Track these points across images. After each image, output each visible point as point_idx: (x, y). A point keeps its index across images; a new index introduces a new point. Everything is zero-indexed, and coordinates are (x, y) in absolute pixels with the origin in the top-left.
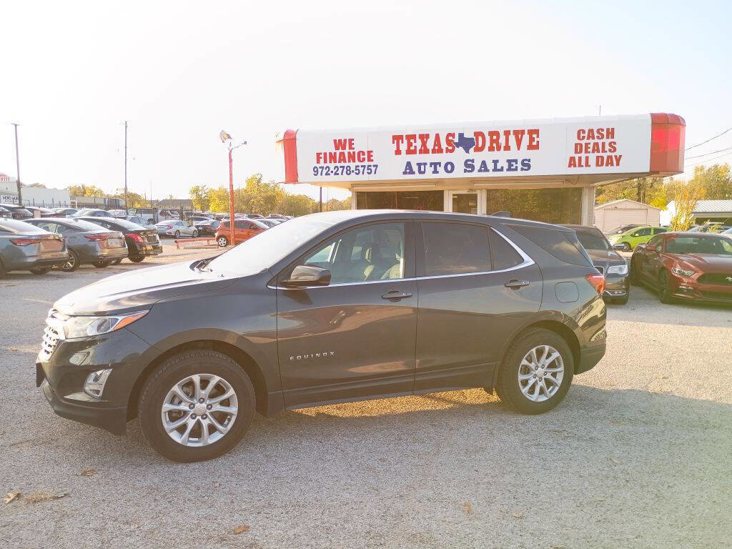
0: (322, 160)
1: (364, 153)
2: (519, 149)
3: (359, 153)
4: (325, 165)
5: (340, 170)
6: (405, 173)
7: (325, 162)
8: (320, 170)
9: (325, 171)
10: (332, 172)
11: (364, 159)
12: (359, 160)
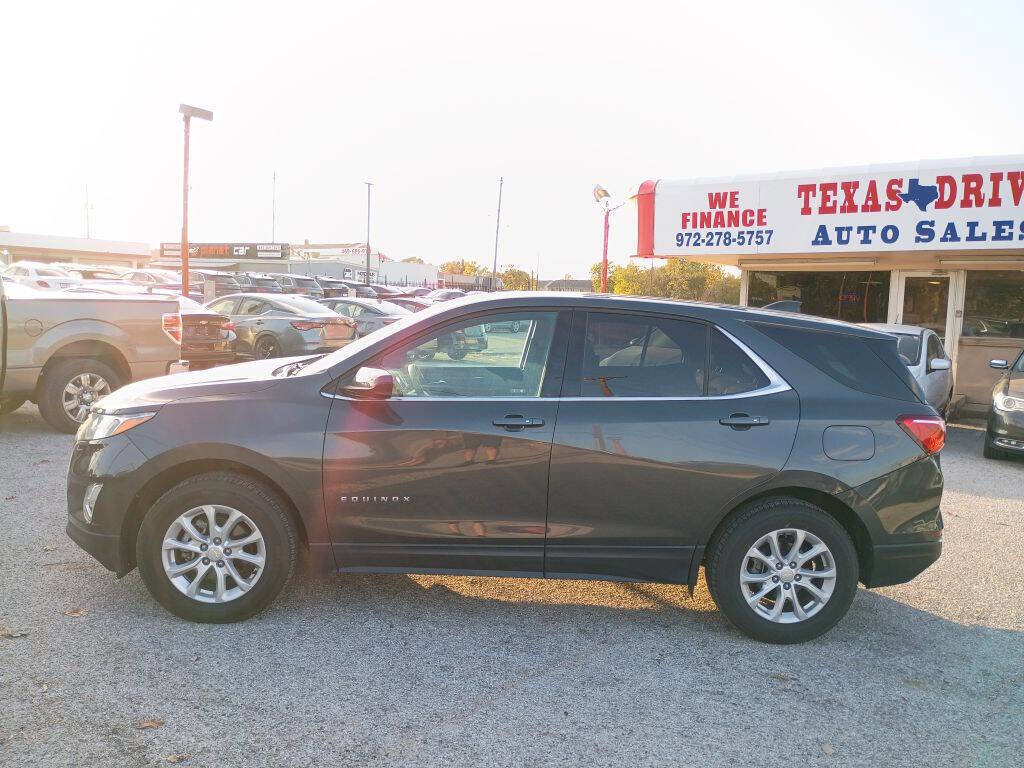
0: (689, 224)
1: (752, 213)
2: (1017, 202)
3: (745, 213)
4: (694, 232)
5: (716, 237)
6: (815, 243)
7: (695, 226)
8: (686, 238)
9: (693, 240)
10: (703, 241)
11: (752, 222)
12: (745, 224)
